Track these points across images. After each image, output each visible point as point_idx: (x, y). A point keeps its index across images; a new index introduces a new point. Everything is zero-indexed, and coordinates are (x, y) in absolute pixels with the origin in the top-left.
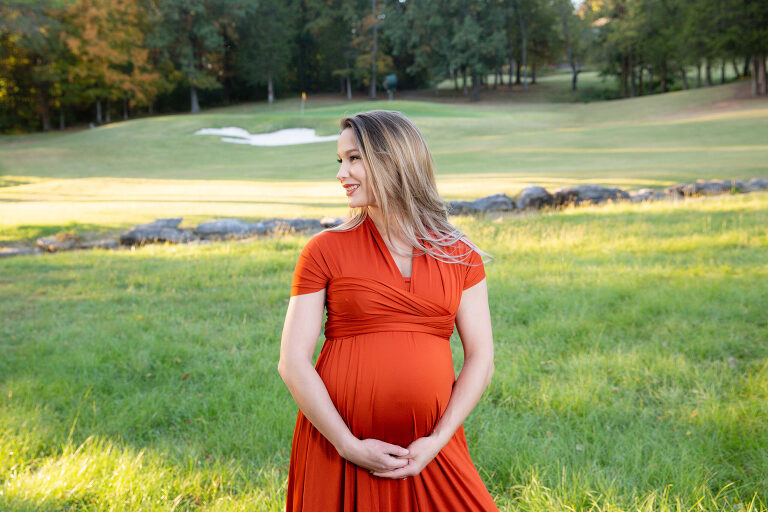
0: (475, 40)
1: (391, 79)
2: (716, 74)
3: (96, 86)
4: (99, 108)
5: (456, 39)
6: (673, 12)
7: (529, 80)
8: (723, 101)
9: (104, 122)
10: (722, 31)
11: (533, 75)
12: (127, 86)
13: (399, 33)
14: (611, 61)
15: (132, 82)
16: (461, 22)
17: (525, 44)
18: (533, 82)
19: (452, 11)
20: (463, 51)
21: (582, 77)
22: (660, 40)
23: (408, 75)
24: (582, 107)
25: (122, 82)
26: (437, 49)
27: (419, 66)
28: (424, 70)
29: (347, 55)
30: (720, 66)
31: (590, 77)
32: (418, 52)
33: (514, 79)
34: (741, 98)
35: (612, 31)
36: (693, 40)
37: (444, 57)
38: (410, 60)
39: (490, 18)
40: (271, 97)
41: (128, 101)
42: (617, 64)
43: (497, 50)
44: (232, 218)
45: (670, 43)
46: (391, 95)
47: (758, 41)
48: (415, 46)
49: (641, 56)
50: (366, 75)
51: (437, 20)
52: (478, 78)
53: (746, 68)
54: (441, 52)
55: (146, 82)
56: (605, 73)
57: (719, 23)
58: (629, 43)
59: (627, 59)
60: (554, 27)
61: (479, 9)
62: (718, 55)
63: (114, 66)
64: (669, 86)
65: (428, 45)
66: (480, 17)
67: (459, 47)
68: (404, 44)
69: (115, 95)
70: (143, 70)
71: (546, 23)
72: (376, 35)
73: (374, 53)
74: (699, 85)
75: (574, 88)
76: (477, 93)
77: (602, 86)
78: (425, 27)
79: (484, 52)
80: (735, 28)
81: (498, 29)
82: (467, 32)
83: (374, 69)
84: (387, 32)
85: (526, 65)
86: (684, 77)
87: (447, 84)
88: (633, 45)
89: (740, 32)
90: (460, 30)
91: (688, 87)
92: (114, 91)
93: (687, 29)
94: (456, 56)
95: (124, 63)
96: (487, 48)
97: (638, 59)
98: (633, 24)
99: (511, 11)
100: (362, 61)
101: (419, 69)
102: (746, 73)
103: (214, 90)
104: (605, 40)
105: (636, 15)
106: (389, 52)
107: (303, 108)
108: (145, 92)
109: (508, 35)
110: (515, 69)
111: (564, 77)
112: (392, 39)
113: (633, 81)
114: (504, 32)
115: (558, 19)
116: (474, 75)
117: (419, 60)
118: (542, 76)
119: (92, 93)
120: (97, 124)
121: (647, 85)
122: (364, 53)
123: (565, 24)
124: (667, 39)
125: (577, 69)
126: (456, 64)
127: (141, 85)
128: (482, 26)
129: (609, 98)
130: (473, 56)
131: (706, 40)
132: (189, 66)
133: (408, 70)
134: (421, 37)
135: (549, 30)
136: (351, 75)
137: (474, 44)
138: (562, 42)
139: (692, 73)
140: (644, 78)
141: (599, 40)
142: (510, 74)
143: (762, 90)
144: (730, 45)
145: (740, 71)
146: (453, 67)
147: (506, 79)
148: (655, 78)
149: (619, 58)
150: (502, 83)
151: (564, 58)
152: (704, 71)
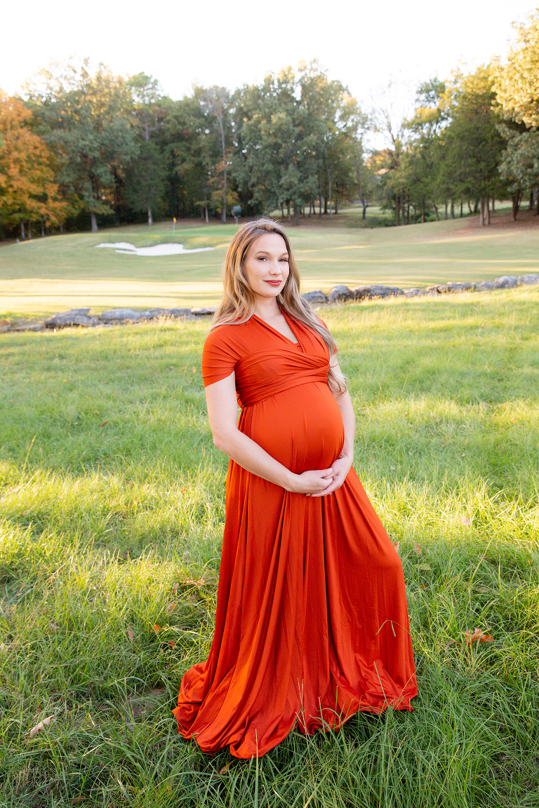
0: (296, 182)
1: (237, 208)
2: (457, 211)
3: (20, 211)
4: (22, 227)
5: (282, 181)
6: (430, 166)
7: (333, 211)
8: (461, 229)
9: (27, 238)
10: (461, 181)
11: (336, 208)
12: (43, 211)
13: (243, 175)
14: (389, 199)
15: (46, 208)
16: (287, 168)
17: (330, 186)
18: (336, 213)
19: (280, 160)
20: (288, 190)
21: (368, 209)
22: (422, 185)
23: (249, 205)
24: (369, 231)
25: (39, 208)
26: (269, 188)
27: (257, 199)
28: (260, 203)
29: (205, 190)
30: (460, 205)
31: (374, 210)
32: (256, 189)
33: (323, 210)
34: (473, 228)
35: (390, 178)
36: (443, 186)
37: (275, 193)
38: (251, 196)
39: (306, 166)
40: (150, 221)
41: (44, 222)
42: (393, 201)
43: (311, 189)
44: (127, 308)
45: (428, 188)
46: (237, 220)
47: (484, 189)
48: (253, 186)
49: (409, 197)
50: (219, 204)
51: (270, 167)
52: (298, 208)
53: (476, 207)
54: (272, 190)
55: (57, 209)
56: (385, 207)
57: (460, 175)
58: (401, 187)
59: (399, 198)
60: (350, 174)
61: (299, 159)
62: (459, 197)
63: (32, 196)
64: (426, 217)
65: (264, 185)
66: (299, 165)
67: (285, 186)
68: (246, 183)
69: (34, 218)
70: (55, 199)
71: (345, 172)
72: (226, 176)
73: (224, 189)
74: (446, 218)
75: (364, 217)
76: (298, 220)
77: (383, 217)
78: (261, 171)
79: (303, 190)
80: (470, 179)
81: (312, 174)
82: (290, 176)
83: (225, 201)
84: (234, 175)
85: (331, 201)
86: (437, 212)
87: (278, 213)
88: (403, 189)
89: (473, 182)
90: (285, 174)
91: (439, 220)
92: (33, 215)
93: (439, 178)
94: (283, 193)
95: (41, 194)
96: (304, 188)
97: (407, 199)
98: (404, 174)
99: (321, 161)
100: (216, 195)
101: (256, 202)
102: (476, 211)
103: (109, 215)
104: (385, 185)
105: (406, 168)
106: (235, 189)
107: (174, 228)
108: (57, 216)
109: (319, 178)
110: (323, 204)
111: (355, 210)
112: (237, 179)
113: (403, 213)
114: (316, 176)
115: (353, 168)
116: (295, 207)
117: (256, 195)
118: (341, 209)
119: (17, 216)
120: (22, 240)
121: (412, 217)
122: (217, 189)
123: (358, 172)
124: (427, 185)
125: (366, 204)
126: (283, 198)
127: (54, 210)
128: (301, 172)
129: (387, 226)
130: (295, 193)
131: (452, 187)
132: (89, 197)
133: (249, 202)
134: (258, 178)
135: (348, 176)
136: (208, 206)
137: (295, 185)
138: (355, 184)
140: (410, 212)
141: (381, 184)
142: (320, 207)
143: (487, 222)
144: (467, 191)
145: (473, 209)
146: (280, 201)
147: (317, 210)
148: (418, 212)
149: (394, 197)
150: (314, 213)
151: (357, 197)
152: (449, 208)
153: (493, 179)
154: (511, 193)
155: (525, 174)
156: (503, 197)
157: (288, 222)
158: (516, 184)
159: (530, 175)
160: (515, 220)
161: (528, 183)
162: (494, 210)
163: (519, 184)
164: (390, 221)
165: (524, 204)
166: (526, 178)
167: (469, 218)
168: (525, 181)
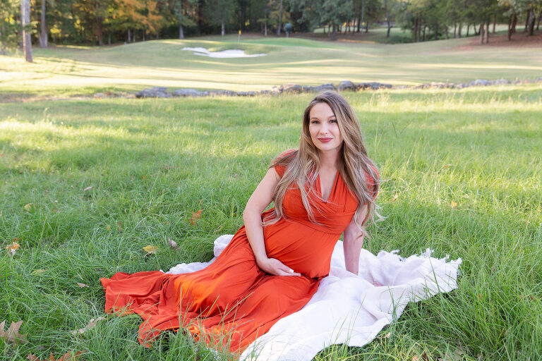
0: (335, 6)
1: (289, 25)
2: (464, 31)
3: (128, 21)
4: (129, 33)
5: (325, 5)
7: (364, 30)
9: (132, 41)
10: (467, 7)
11: (366, 28)
12: (145, 22)
14: (408, 21)
15: (147, 20)
17: (363, 9)
18: (367, 32)
20: (328, 12)
21: (392, 30)
23: (298, 23)
24: (390, 46)
25: (142, 20)
26: (314, 9)
27: (304, 19)
28: (307, 21)
29: (265, 11)
30: (467, 27)
31: (397, 30)
32: (304, 11)
33: (356, 29)
35: (410, 4)
36: (451, 11)
37: (318, 14)
38: (300, 15)
40: (223, 33)
41: (145, 30)
42: (412, 23)
43: (347, 12)
45: (440, 12)
46: (288, 35)
47: (485, 13)
48: (303, 7)
49: (425, 19)
50: (275, 22)
52: (336, 27)
53: (480, 29)
54: (317, 12)
55: (154, 20)
56: (405, 27)
58: (419, 11)
59: (417, 20)
63: (137, 11)
64: (438, 37)
65: (310, 7)
67: (326, 9)
68: (296, 6)
69: (138, 27)
70: (154, 13)
73: (280, 10)
74: (455, 37)
75: (388, 36)
76: (335, 36)
77: (403, 36)
79: (340, 12)
80: (473, 5)
83: (280, 20)
85: (364, 22)
86: (447, 33)
87: (320, 31)
88: (421, 13)
89: (476, 7)
91: (448, 38)
92: (137, 25)
93: (448, 4)
94: (324, 14)
95: (144, 10)
96: (342, 10)
97: (422, 20)
100: (273, 14)
101: (304, 21)
103: (192, 27)
104: (406, 9)
106: (288, 10)
107: (239, 39)
108: (155, 26)
109: (354, 3)
110: (357, 24)
111: (383, 30)
112: (290, 2)
113: (420, 33)
114: (352, 2)
116: (334, 25)
117: (304, 15)
118: (372, 28)
119: (126, 25)
120: (128, 43)
121: (427, 35)
122: (275, 10)
124: (438, 10)
125: (391, 25)
126: (324, 19)
127: (152, 22)
129: (405, 42)
130: (334, 15)
131: (458, 11)
132: (178, 12)
134: (306, 2)
135: (377, 2)
136: (267, 22)
137: (335, 8)
138: (383, 9)
139: (452, 30)
140: (426, 32)
141: (403, 9)
142: (354, 26)
143: (485, 41)
144: (470, 15)
145: (478, 31)
146: (322, 20)
147: (352, 29)
148: (432, 32)
149: (413, 20)
150: (349, 31)
151: (385, 19)
152: (457, 29)
153: (492, 6)
154: (507, 17)
156: (501, 21)
157: (328, 37)
158: (511, 10)
160: (510, 39)
161: (520, 9)
162: (494, 32)
163: (514, 10)
164: (408, 39)
165: (518, 27)
166: (519, 5)
167: (474, 37)
168: (518, 7)
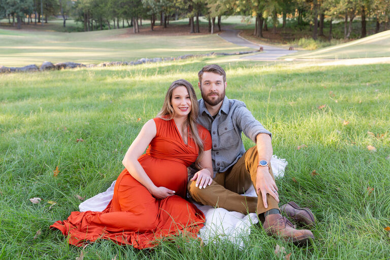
2: (121, 24)
7: (44, 21)
8: (122, 34)
10: (122, 7)
11: (46, 20)
14: (80, 16)
17: (42, 5)
18: (46, 22)
20: (13, 6)
21: (67, 22)
22: (99, 8)
24: (68, 34)
30: (122, 21)
31: (71, 22)
33: (37, 20)
34: (129, 34)
35: (80, 3)
36: (112, 9)
37: (3, 8)
42: (82, 17)
43: (29, 7)
45: (103, 10)
47: (135, 12)
49: (92, 15)
52: (20, 18)
53: (132, 23)
54: (2, 6)
56: (77, 20)
57: (121, 3)
58: (87, 9)
59: (86, 15)
62: (121, 16)
64: (103, 27)
67: (11, 4)
74: (115, 28)
75: (64, 26)
76: (20, 26)
77: (76, 26)
79: (23, 7)
80: (126, 6)
85: (43, 15)
86: (109, 25)
88: (88, 10)
89: (128, 8)
91: (110, 29)
93: (109, 5)
94: (9, 8)
96: (24, 5)
97: (91, 16)
102: (131, 26)
104: (77, 7)
110: (38, 16)
111: (59, 21)
113: (89, 24)
116: (18, 17)
118: (50, 20)
121: (95, 27)
124: (102, 9)
125: (66, 18)
126: (9, 11)
129: (79, 31)
130: (18, 8)
131: (116, 10)
137: (18, 3)
138: (59, 6)
140: (93, 24)
141: (74, 6)
142: (35, 18)
143: (137, 31)
144: (125, 13)
145: (130, 24)
146: (8, 13)
148: (98, 24)
149: (83, 15)
150: (32, 22)
151: (60, 13)
152: (116, 23)
153: (139, 7)
154: (150, 15)
155: (156, 5)
156: (146, 18)
157: (13, 26)
158: (152, 11)
159: (158, 6)
160: (153, 30)
162: (141, 25)
163: (153, 11)
164: (80, 28)
165: (158, 22)
166: (157, 7)
167: (128, 28)
168: (156, 9)
